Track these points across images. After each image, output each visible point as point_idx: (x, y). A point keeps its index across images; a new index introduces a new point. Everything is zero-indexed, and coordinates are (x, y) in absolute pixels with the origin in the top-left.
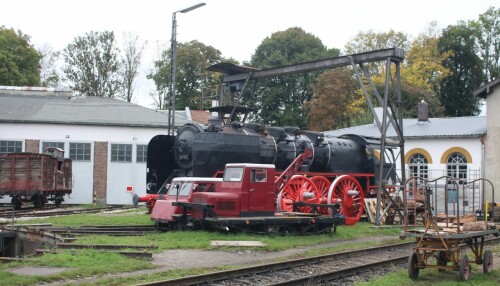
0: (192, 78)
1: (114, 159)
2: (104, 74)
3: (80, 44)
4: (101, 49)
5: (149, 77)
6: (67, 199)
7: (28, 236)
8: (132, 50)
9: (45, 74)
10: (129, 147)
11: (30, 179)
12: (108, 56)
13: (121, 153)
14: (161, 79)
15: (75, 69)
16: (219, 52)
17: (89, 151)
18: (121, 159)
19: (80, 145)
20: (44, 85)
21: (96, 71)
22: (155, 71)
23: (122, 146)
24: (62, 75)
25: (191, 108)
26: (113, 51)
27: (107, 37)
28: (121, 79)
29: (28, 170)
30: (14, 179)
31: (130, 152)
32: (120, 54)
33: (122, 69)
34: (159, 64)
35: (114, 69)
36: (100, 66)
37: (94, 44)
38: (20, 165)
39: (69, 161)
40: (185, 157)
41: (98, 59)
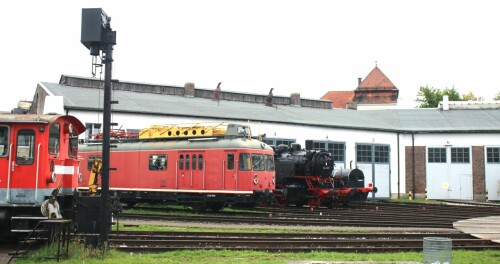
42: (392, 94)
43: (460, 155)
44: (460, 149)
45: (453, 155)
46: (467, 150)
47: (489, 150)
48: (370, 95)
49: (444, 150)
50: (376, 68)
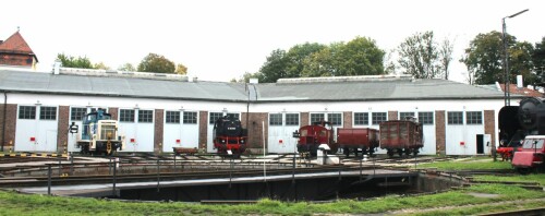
0: (494, 59)
1: (450, 123)
2: (428, 61)
3: (410, 42)
4: (424, 44)
5: (462, 61)
6: (421, 151)
7: (427, 176)
8: (446, 43)
9: (386, 64)
10: (461, 113)
11: (400, 138)
12: (430, 49)
13: (455, 118)
14: (470, 62)
15: (407, 59)
16: (514, 38)
17: (431, 118)
18: (455, 123)
19: (426, 113)
20: (387, 73)
21: (421, 60)
22: (466, 56)
23: (455, 113)
24: (397, 64)
25: (500, 83)
26: (433, 45)
27: (428, 36)
28: (441, 64)
29: (399, 132)
30: (389, 138)
31: (461, 118)
32: (438, 46)
33: (441, 57)
34: (468, 51)
35: (435, 57)
36: (424, 56)
37: (419, 40)
38: (393, 129)
39: (421, 125)
40: (529, 121)
41: (422, 51)
42: (28, 58)
43: (48, 113)
44: (49, 108)
45: (42, 113)
46: (55, 108)
47: (73, 109)
48: (7, 57)
49: (34, 108)
50: (17, 34)
